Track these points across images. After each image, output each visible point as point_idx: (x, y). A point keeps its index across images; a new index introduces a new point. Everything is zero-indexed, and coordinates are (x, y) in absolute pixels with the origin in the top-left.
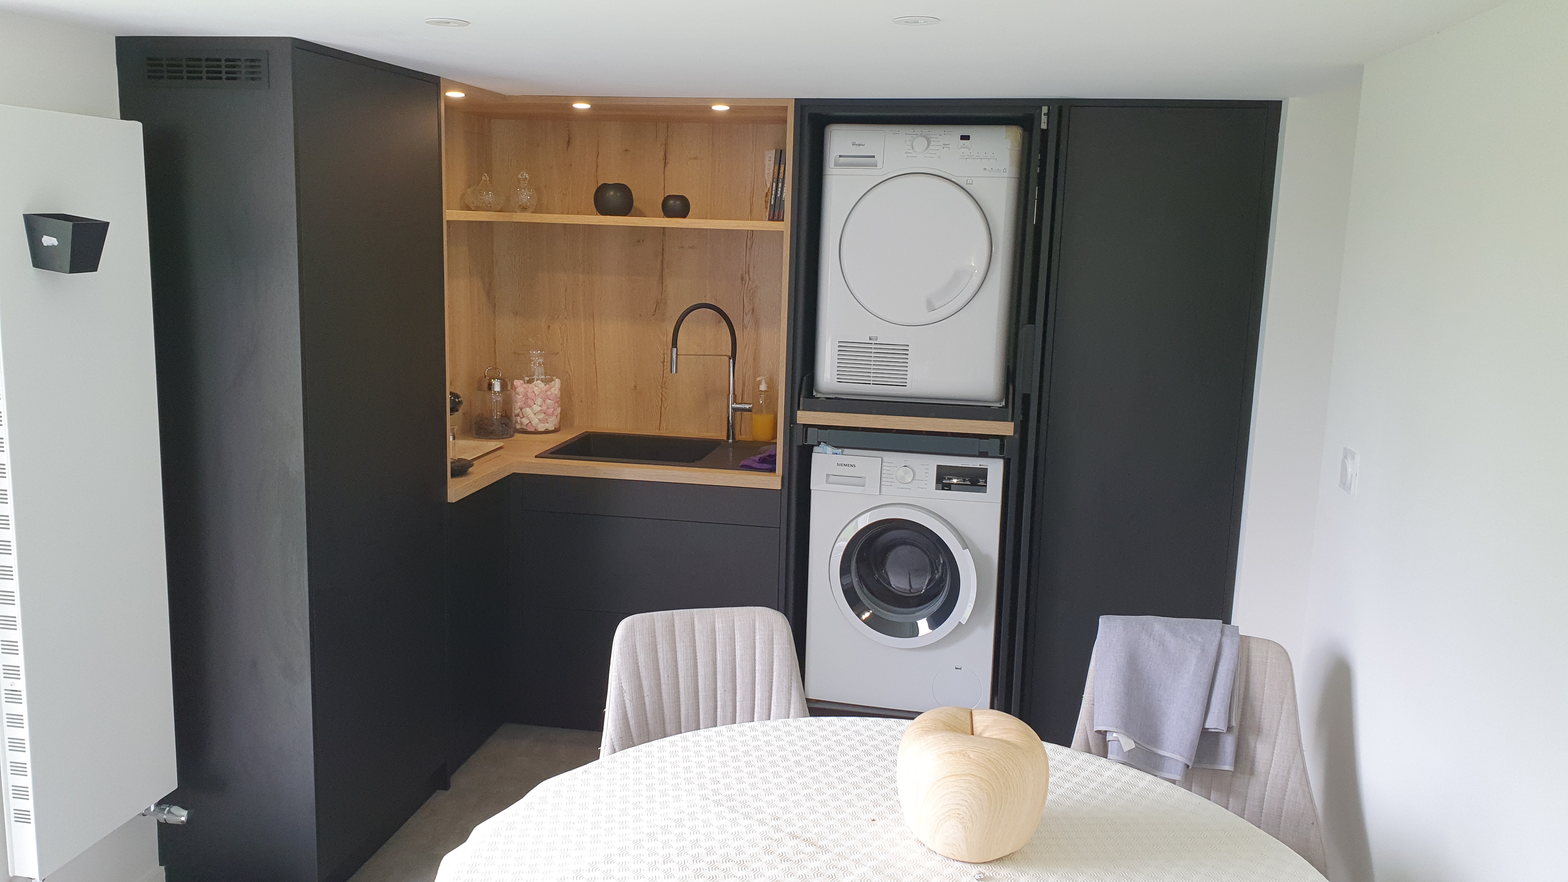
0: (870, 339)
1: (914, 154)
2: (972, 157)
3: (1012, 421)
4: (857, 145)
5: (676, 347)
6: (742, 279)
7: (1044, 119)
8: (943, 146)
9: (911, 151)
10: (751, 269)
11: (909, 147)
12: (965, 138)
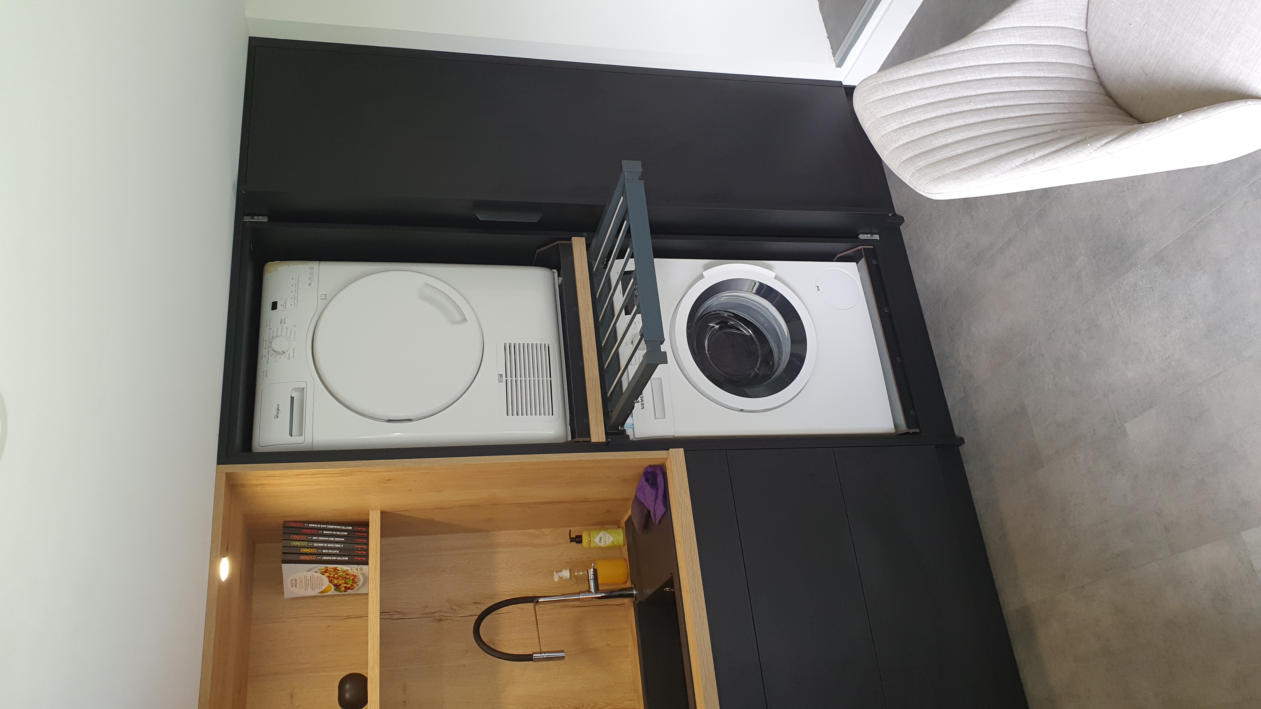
0: (501, 382)
1: (291, 351)
2: (296, 296)
3: (570, 240)
4: (278, 413)
5: (532, 655)
6: (440, 620)
7: (257, 219)
8: (283, 324)
9: (287, 354)
10: (427, 610)
11: (283, 356)
12: (274, 306)
